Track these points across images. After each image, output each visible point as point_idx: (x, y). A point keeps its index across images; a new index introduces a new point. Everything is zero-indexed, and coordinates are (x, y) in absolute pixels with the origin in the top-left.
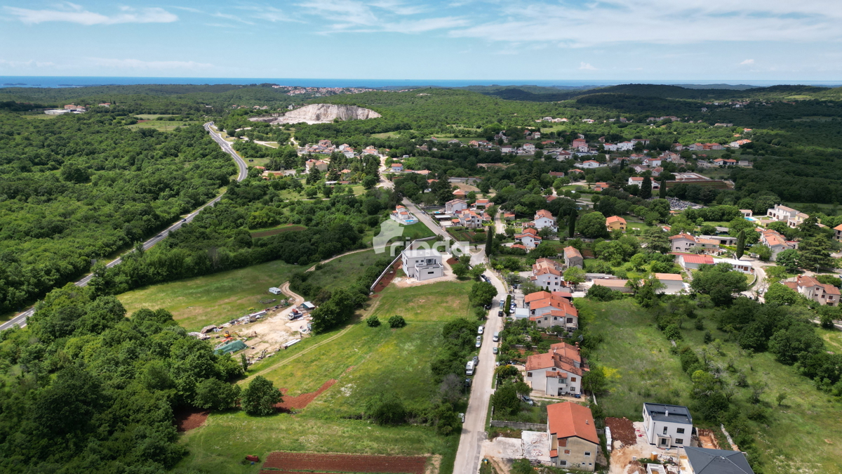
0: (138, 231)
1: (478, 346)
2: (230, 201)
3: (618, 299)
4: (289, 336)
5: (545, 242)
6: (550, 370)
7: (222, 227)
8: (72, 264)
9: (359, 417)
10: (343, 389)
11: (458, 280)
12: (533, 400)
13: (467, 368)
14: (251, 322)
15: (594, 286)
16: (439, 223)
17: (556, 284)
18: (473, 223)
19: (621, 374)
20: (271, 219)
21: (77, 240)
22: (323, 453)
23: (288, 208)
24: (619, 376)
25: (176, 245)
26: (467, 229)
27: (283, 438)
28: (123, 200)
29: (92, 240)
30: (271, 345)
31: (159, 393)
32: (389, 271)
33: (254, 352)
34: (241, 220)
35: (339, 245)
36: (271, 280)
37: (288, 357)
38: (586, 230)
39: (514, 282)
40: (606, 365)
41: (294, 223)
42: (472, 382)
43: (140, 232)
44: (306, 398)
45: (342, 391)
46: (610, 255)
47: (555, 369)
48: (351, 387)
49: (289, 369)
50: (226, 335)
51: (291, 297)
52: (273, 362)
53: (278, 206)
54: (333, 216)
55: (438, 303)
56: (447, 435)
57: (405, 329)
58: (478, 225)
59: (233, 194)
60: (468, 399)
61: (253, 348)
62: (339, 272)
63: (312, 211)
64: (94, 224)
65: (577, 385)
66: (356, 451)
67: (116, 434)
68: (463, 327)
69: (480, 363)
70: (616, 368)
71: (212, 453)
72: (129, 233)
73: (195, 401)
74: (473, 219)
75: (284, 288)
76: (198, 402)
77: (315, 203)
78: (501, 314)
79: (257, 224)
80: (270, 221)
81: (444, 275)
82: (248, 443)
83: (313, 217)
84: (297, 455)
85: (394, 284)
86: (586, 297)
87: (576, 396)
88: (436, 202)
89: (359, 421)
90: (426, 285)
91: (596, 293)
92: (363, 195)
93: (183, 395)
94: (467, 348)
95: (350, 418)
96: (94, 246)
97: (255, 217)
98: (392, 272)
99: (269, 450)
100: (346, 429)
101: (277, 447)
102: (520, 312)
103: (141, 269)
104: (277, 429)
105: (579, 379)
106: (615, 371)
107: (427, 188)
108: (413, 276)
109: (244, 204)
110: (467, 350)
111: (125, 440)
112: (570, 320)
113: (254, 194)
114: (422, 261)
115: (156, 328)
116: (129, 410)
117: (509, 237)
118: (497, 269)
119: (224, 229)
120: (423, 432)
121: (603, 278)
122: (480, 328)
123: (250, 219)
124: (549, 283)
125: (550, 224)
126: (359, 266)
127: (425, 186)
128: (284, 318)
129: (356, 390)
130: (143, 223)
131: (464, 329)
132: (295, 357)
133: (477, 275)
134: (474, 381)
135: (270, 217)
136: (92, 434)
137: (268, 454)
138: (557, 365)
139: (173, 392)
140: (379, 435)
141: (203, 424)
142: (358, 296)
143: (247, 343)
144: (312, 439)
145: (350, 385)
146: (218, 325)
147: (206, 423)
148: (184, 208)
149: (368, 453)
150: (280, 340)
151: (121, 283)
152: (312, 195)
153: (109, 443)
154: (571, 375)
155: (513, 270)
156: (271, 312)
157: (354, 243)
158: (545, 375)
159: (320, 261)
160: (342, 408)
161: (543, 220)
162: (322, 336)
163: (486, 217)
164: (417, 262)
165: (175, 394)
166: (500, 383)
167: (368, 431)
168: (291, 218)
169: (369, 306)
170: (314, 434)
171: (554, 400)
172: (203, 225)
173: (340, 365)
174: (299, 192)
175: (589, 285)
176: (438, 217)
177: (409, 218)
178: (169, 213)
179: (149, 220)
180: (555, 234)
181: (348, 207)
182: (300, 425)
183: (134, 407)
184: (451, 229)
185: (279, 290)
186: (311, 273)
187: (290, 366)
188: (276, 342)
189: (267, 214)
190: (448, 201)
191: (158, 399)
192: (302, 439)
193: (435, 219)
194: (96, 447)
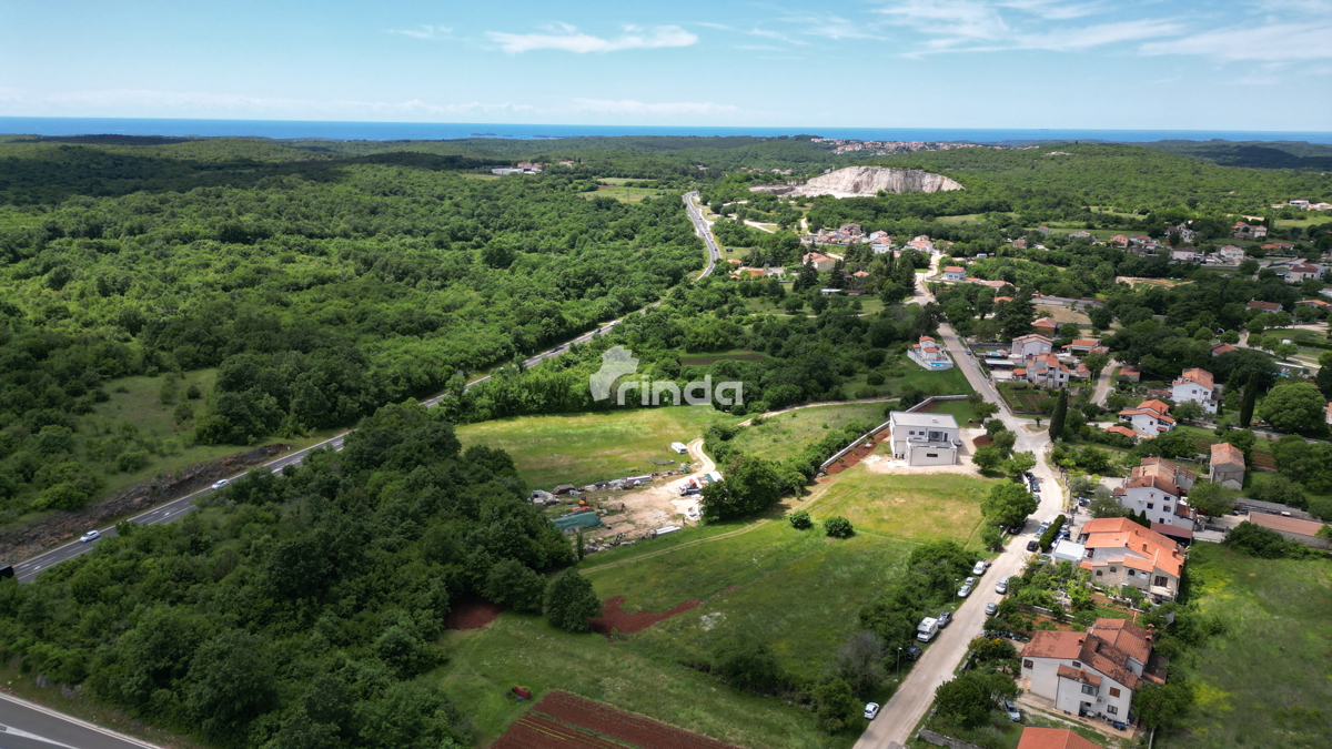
0: (530, 338)
1: (961, 594)
2: (673, 308)
3: (1296, 558)
4: (669, 519)
5: (1182, 429)
6: (1069, 663)
7: (647, 345)
8: (428, 374)
9: (705, 668)
10: (704, 617)
11: (980, 476)
12: (1022, 712)
13: (920, 628)
14: (625, 488)
15: (1244, 525)
16: (988, 373)
17: (1166, 509)
18: (1051, 380)
19: (1233, 702)
20: (721, 339)
21: (450, 342)
22: (626, 711)
23: (751, 326)
24: (1227, 707)
25: (576, 363)
26: (1037, 388)
27: (581, 672)
28: (528, 294)
29: (467, 345)
30: (637, 528)
31: (437, 566)
32: (863, 442)
33: (610, 533)
34: (679, 338)
35: (799, 390)
36: (682, 432)
37: (649, 551)
38: (1275, 416)
39: (1083, 492)
40: (1208, 680)
41: (754, 349)
42: (921, 654)
43: (534, 340)
44: (646, 618)
45: (701, 621)
46: (1308, 470)
47: (1079, 665)
48: (718, 618)
49: (642, 569)
50: (582, 502)
51: (698, 460)
52: (625, 555)
53: (739, 321)
54: (814, 344)
55: (926, 509)
56: (833, 733)
57: (849, 541)
58: (1061, 384)
59: (679, 298)
60: (900, 682)
61: (609, 528)
62: (784, 433)
63: (784, 333)
64: (477, 323)
65: (1123, 704)
66: (674, 721)
67: (362, 614)
68: (945, 557)
69: (952, 625)
70: (1228, 690)
71: (476, 670)
72: (518, 339)
73: (486, 590)
74: (1051, 372)
75: (694, 446)
76: (488, 592)
77: (793, 321)
78: (1032, 547)
79: (699, 345)
80: (718, 343)
81: (958, 462)
82: (530, 668)
83: (784, 343)
84: (588, 704)
85: (864, 465)
86: (1225, 543)
87: (1117, 725)
88: (998, 336)
89: (703, 674)
90: (918, 475)
91: (1245, 538)
92: (877, 314)
93: (472, 576)
94: (939, 593)
95: (692, 666)
96: (466, 352)
97: (697, 335)
98: (868, 445)
99: (552, 686)
100: (676, 683)
101: (565, 684)
102: (1068, 550)
103: (512, 392)
104: (579, 657)
105: (1126, 694)
106: (1222, 695)
107: (990, 311)
108: (903, 457)
109: (690, 314)
110: (938, 598)
111: (371, 623)
112: (1161, 581)
113: (709, 300)
114: (921, 433)
115: (483, 476)
116: (391, 583)
117: (1113, 412)
118: (1062, 467)
119: (650, 348)
120: (797, 718)
121: (1279, 513)
122: (980, 564)
123: (690, 338)
124: (1150, 506)
125: (1203, 397)
126: (821, 428)
127: (985, 309)
128: (674, 491)
129: (724, 624)
130: (540, 328)
131: (945, 562)
132: (660, 553)
133: (1018, 472)
134: (927, 653)
135: (720, 336)
136: (332, 606)
137: (548, 691)
138: (1084, 657)
139: (456, 570)
140: (723, 705)
141: (486, 626)
142: (791, 474)
143: (607, 520)
144: (620, 684)
145: (718, 614)
146: (577, 486)
147: (490, 625)
148: (606, 312)
149: (692, 729)
150: (653, 522)
151: (482, 407)
152: (794, 308)
153: (348, 623)
154: (1109, 683)
155: (1092, 471)
156: (660, 478)
157: (826, 390)
158: (1056, 670)
159: (764, 412)
160: (687, 648)
161: (1191, 389)
162: (713, 528)
163: (1081, 371)
164: (912, 433)
165: (459, 574)
166: (972, 665)
167: (709, 694)
168: (752, 342)
169: (808, 493)
170: (625, 677)
171: (1066, 722)
172: (622, 338)
173: (719, 579)
174: (777, 302)
175: (1237, 520)
176: (989, 361)
177: (939, 358)
178: (582, 318)
179: (548, 325)
180: (1209, 417)
181: (842, 331)
182: (612, 660)
183: (397, 581)
184: (1006, 384)
185: (684, 447)
186: (742, 429)
187: (646, 566)
188: (646, 526)
189: (716, 332)
190: (1018, 336)
191: (432, 576)
192: (606, 681)
193: (984, 365)
194: (330, 624)
